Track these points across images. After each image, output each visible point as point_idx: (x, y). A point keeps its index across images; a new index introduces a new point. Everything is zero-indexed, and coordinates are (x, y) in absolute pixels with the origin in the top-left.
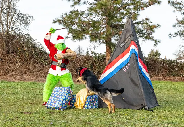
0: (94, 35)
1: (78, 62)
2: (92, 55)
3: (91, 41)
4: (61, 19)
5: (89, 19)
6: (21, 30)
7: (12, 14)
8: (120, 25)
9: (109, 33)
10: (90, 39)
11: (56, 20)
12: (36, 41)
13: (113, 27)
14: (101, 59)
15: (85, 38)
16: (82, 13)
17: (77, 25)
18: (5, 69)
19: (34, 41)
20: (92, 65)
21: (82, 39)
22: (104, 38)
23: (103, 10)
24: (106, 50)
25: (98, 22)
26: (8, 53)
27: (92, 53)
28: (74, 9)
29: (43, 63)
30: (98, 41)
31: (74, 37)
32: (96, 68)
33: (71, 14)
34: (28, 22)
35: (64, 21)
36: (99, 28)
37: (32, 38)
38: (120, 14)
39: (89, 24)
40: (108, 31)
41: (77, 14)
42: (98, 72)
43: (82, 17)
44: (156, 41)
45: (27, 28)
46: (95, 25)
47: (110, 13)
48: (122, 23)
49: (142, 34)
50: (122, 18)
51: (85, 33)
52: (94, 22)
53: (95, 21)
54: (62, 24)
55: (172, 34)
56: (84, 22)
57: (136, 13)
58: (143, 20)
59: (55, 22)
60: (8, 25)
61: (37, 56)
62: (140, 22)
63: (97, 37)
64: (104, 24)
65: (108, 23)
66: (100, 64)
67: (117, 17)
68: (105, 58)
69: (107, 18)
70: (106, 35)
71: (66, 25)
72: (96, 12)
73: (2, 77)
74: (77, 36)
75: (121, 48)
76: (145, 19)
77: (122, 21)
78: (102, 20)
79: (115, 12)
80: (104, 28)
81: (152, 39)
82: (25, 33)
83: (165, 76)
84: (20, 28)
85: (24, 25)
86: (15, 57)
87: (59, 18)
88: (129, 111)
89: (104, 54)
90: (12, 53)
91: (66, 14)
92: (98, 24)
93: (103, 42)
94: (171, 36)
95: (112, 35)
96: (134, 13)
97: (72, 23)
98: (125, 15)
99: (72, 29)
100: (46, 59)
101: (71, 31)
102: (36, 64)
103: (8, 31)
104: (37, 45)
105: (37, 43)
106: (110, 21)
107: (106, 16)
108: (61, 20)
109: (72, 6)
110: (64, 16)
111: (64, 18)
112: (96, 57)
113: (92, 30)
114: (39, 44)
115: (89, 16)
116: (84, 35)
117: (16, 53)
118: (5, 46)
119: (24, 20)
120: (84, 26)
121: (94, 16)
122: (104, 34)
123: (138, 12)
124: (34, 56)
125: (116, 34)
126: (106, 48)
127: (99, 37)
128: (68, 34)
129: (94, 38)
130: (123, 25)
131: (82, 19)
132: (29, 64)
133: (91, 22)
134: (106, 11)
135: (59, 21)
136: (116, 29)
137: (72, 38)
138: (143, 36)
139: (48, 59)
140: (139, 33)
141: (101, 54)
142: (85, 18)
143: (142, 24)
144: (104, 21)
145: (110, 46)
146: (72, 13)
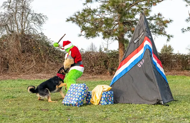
0: (107, 32)
1: (92, 59)
2: (105, 52)
3: (104, 38)
4: (74, 17)
5: (101, 16)
6: (35, 29)
7: (27, 14)
8: (133, 21)
9: (121, 30)
10: (103, 36)
11: (69, 18)
12: (51, 40)
13: (125, 24)
14: (114, 56)
15: (98, 35)
16: (95, 11)
17: (89, 23)
18: (21, 68)
19: (49, 40)
20: (106, 61)
21: (95, 36)
22: (116, 34)
23: (115, 7)
24: (119, 46)
25: (110, 19)
26: (23, 52)
27: (105, 50)
28: (87, 7)
29: (58, 60)
30: (111, 38)
31: (87, 34)
32: (110, 64)
33: (83, 12)
34: (42, 21)
35: (77, 19)
36: (112, 25)
37: (46, 37)
38: (132, 11)
39: (102, 21)
40: (120, 28)
41: (90, 12)
42: (112, 69)
43: (95, 14)
44: (168, 36)
45: (41, 27)
46: (108, 22)
47: (122, 10)
48: (134, 19)
49: (155, 29)
50: (134, 15)
51: (98, 31)
52: (107, 20)
53: (107, 18)
54: (75, 22)
55: (185, 29)
56: (97, 19)
57: (148, 8)
58: (155, 16)
59: (68, 20)
60: (23, 25)
61: (51, 54)
62: (152, 18)
63: (109, 34)
64: (116, 21)
65: (120, 20)
66: (113, 60)
67: (129, 13)
68: (118, 55)
69: (119, 15)
70: (119, 32)
71: (79, 23)
72: (108, 9)
73: (19, 76)
74: (90, 33)
75: (135, 44)
76: (157, 15)
77: (134, 17)
78: (114, 17)
79: (127, 9)
80: (116, 24)
81: (165, 34)
82: (39, 32)
83: (178, 70)
84: (35, 28)
85: (38, 25)
86: (30, 56)
87: (72, 17)
88: (144, 106)
89: (117, 50)
90: (27, 52)
91: (79, 12)
92: (110, 21)
93: (116, 39)
94: (184, 30)
95: (124, 31)
96: (146, 9)
97: (85, 21)
98: (137, 11)
99: (85, 27)
100: (60, 57)
101: (84, 29)
102: (50, 62)
103: (23, 31)
104: (51, 44)
105: (52, 42)
106: (122, 17)
107: (118, 12)
108: (74, 19)
109: (85, 4)
110: (77, 14)
111: (77, 16)
112: (110, 54)
113: (105, 27)
114: (53, 42)
115: (101, 13)
116: (97, 32)
117: (31, 52)
118: (20, 45)
119: (38, 19)
120: (96, 23)
121: (107, 14)
122: (117, 31)
123: (150, 7)
124: (49, 54)
125: (129, 31)
126: (119, 45)
127: (112, 33)
128: (81, 32)
129: (107, 35)
130: (135, 21)
131: (95, 16)
132: (44, 62)
133: (103, 20)
134: (118, 8)
135: (72, 19)
136: (129, 25)
137: (85, 36)
138: (155, 32)
139: (62, 57)
140: (152, 28)
141: (114, 50)
142: (98, 15)
143: (154, 20)
144: (117, 18)
145: (123, 42)
146: (85, 11)
